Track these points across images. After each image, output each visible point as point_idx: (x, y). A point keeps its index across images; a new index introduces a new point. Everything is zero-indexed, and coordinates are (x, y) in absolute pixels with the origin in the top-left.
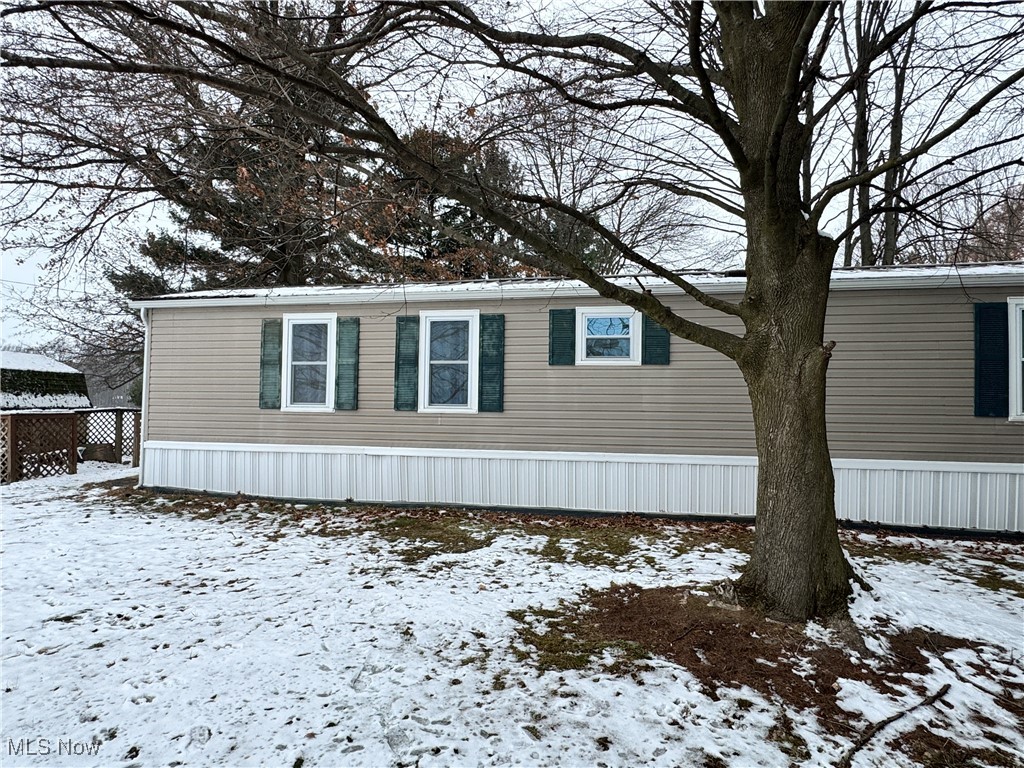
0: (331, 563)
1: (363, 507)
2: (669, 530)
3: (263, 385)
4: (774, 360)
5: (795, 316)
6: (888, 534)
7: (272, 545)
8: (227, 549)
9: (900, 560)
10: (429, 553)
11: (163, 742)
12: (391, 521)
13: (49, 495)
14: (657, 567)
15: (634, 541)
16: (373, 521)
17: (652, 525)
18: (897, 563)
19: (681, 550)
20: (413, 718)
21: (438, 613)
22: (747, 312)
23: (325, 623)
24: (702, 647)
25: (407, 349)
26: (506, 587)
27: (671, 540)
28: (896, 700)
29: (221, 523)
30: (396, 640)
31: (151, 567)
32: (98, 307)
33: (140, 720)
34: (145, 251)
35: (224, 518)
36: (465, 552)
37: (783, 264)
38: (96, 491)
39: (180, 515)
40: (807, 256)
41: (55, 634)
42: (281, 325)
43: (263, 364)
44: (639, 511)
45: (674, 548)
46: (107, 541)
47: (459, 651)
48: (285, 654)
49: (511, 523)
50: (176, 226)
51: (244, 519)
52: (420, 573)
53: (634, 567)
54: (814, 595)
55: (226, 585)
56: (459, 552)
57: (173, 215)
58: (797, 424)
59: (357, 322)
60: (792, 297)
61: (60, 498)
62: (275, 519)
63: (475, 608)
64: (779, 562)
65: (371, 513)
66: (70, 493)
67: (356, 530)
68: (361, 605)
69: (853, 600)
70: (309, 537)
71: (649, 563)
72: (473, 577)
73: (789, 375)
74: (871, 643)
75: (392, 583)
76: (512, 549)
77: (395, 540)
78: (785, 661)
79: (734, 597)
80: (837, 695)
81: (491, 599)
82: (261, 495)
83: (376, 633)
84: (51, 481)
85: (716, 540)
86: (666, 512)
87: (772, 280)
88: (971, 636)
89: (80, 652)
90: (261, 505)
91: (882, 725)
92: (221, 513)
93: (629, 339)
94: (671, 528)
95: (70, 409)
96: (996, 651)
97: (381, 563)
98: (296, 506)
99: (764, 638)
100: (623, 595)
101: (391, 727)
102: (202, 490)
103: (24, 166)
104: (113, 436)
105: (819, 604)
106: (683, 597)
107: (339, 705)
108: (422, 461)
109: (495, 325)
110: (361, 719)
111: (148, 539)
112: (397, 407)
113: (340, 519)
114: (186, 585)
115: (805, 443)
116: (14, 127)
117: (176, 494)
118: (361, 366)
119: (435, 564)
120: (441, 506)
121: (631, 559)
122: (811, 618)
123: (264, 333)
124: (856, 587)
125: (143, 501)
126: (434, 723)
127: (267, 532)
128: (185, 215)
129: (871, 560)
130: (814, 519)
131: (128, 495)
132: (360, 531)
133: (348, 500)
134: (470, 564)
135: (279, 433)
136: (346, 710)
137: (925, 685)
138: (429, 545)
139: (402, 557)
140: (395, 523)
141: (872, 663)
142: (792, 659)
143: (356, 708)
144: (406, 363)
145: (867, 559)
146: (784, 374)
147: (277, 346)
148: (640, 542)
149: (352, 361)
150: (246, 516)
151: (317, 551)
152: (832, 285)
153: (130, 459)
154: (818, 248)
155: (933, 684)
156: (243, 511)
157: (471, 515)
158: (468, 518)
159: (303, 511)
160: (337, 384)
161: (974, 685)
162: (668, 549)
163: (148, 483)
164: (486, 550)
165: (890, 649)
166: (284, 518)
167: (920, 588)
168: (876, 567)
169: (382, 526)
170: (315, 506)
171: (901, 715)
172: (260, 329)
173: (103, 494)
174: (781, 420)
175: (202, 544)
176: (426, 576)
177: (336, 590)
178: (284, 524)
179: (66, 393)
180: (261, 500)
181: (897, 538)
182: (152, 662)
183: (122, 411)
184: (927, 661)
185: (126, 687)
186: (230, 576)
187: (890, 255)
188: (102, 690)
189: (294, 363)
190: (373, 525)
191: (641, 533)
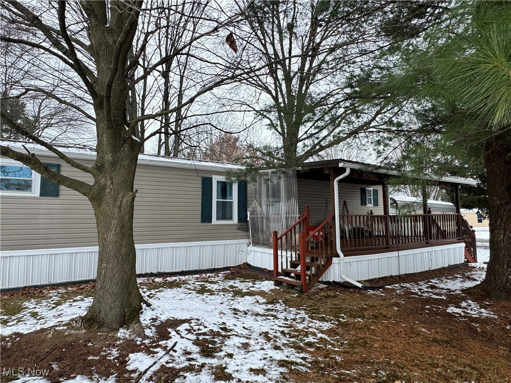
2: (53, 293)
4: (108, 197)
5: (119, 175)
6: (167, 277)
9: (170, 288)
14: (38, 317)
15: (27, 304)
17: (41, 292)
18: (168, 290)
19: (58, 304)
22: (95, 172)
24: (57, 361)
27: (52, 299)
28: (154, 356)
37: (114, 150)
40: (126, 147)
44: (33, 285)
45: (53, 304)
53: (22, 321)
54: (124, 315)
58: (118, 230)
60: (118, 167)
64: (107, 301)
69: (142, 313)
71: (33, 316)
73: (115, 206)
74: (148, 332)
78: (104, 353)
79: (82, 325)
80: (128, 363)
85: (81, 294)
86: (53, 282)
87: (109, 157)
88: (188, 317)
91: (145, 372)
93: (32, 180)
94: (54, 291)
96: (196, 321)
99: (95, 344)
100: (9, 341)
105: (126, 318)
106: (50, 333)
115: (122, 239)
121: (20, 316)
122: (122, 326)
124: (144, 306)
129: (158, 290)
130: (125, 276)
137: (167, 345)
141: (147, 341)
142: (108, 352)
145: (156, 290)
146: (113, 205)
148: (30, 305)
152: (138, 162)
154: (132, 144)
155: (170, 343)
161: (186, 339)
162: (49, 305)
165: (156, 332)
167: (176, 299)
168: (159, 293)
171: (155, 363)
174: (110, 228)
181: (170, 278)
184: (170, 333)
187: (176, 152)
191: (32, 298)
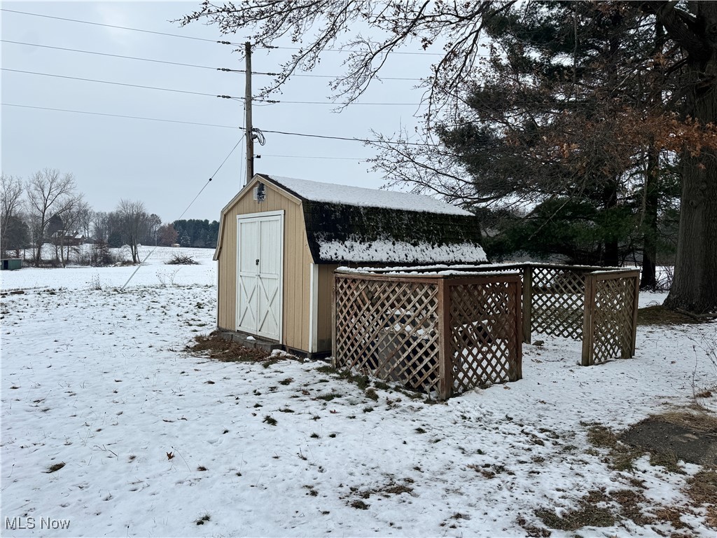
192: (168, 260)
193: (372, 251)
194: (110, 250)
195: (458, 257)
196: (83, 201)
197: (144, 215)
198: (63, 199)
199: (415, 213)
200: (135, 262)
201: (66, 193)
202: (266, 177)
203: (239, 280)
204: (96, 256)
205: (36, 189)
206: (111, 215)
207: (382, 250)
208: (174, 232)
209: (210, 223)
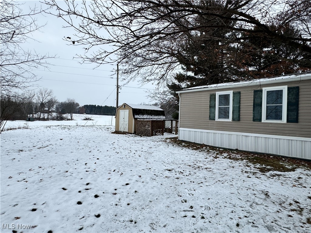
0: (235, 168)
1: (241, 152)
3: (210, 113)
7: (216, 160)
8: (203, 159)
10: (269, 170)
11: (198, 207)
12: (252, 157)
13: (159, 140)
16: (246, 157)
20: (275, 223)
21: (278, 191)
23: (237, 185)
25: (257, 101)
26: (305, 187)
29: (200, 151)
30: (263, 196)
31: (185, 161)
32: (166, 94)
33: (191, 199)
34: (176, 78)
35: (200, 150)
36: (284, 172)
38: (168, 140)
39: (189, 148)
41: (167, 173)
42: (215, 95)
43: (210, 107)
46: (174, 153)
47: (289, 206)
48: (227, 192)
49: (302, 164)
50: (183, 71)
51: (206, 151)
52: (267, 176)
55: (205, 169)
56: (282, 172)
57: (182, 68)
59: (239, 93)
61: (161, 141)
62: (215, 152)
63: (293, 192)
65: (245, 154)
66: (163, 140)
67: (241, 159)
68: (248, 182)
70: (226, 159)
72: (290, 181)
75: (257, 177)
76: (305, 174)
77: (255, 164)
81: (299, 190)
82: (210, 145)
83: (255, 192)
84: (159, 136)
89: (174, 179)
90: (210, 148)
92: (199, 149)
95: (162, 119)
97: (251, 170)
98: (220, 149)
101: (267, 224)
102: (193, 142)
103: (153, 61)
104: (171, 126)
107: (247, 212)
108: (263, 139)
109: (295, 91)
110: (256, 218)
111: (183, 154)
112: (254, 120)
113: (234, 155)
114: (195, 167)
116: (150, 52)
117: (187, 142)
118: (241, 107)
119: (272, 174)
120: (271, 155)
123: (210, 98)
125: (179, 143)
126: (284, 227)
127: (213, 156)
128: (185, 67)
131: (176, 142)
132: (242, 160)
133: (236, 149)
134: (287, 176)
135: (215, 127)
136: (250, 214)
138: (268, 167)
139: (259, 170)
140: (254, 158)
143: (253, 214)
144: (257, 105)
147: (214, 102)
149: (238, 105)
150: (206, 150)
151: (229, 164)
153: (175, 132)
156: (205, 149)
157: (283, 159)
158: (283, 160)
159: (222, 151)
160: (233, 113)
163: (180, 139)
164: (292, 173)
166: (217, 152)
169: (249, 159)
170: (226, 150)
172: (209, 97)
173: (170, 141)
175: (196, 157)
176: (270, 177)
177: (238, 176)
178: (217, 154)
179: (160, 115)
180: (210, 147)
182: (191, 185)
183: (173, 120)
185: (186, 190)
186: (205, 167)
188: (181, 189)
189: (219, 106)
190: (246, 158)
192: (83, 119)
193: (143, 117)
194: (63, 115)
195: (160, 118)
196: (56, 99)
197: (73, 103)
198: (49, 98)
199: (152, 110)
200: (72, 119)
201: (50, 96)
202: (126, 104)
203: (120, 122)
204: (58, 117)
205: (40, 94)
206: (62, 103)
207: (145, 117)
208: (84, 109)
209: (96, 106)
